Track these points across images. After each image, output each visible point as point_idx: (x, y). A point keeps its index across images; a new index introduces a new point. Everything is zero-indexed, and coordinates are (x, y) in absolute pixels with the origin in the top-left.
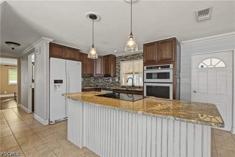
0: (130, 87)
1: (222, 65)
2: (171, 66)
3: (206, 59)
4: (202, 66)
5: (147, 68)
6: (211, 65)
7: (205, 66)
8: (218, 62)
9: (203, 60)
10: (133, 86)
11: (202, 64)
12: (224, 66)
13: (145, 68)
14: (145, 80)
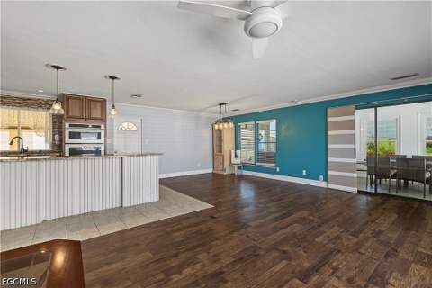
1: (135, 129)
2: (103, 126)
4: (121, 129)
5: (70, 126)
6: (128, 128)
7: (123, 129)
8: (133, 126)
9: (122, 123)
10: (24, 151)
11: (121, 127)
13: (67, 125)
14: (67, 140)
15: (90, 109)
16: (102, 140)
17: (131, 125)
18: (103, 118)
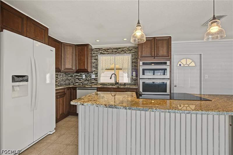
0: (112, 84)
1: (193, 64)
2: (168, 63)
3: (183, 59)
4: (180, 65)
6: (186, 64)
7: (182, 65)
8: (191, 62)
9: (181, 60)
10: (117, 83)
11: (180, 63)
12: (194, 65)
13: (141, 63)
14: (141, 76)
15: (158, 47)
16: (168, 76)
17: (189, 61)
18: (169, 56)
